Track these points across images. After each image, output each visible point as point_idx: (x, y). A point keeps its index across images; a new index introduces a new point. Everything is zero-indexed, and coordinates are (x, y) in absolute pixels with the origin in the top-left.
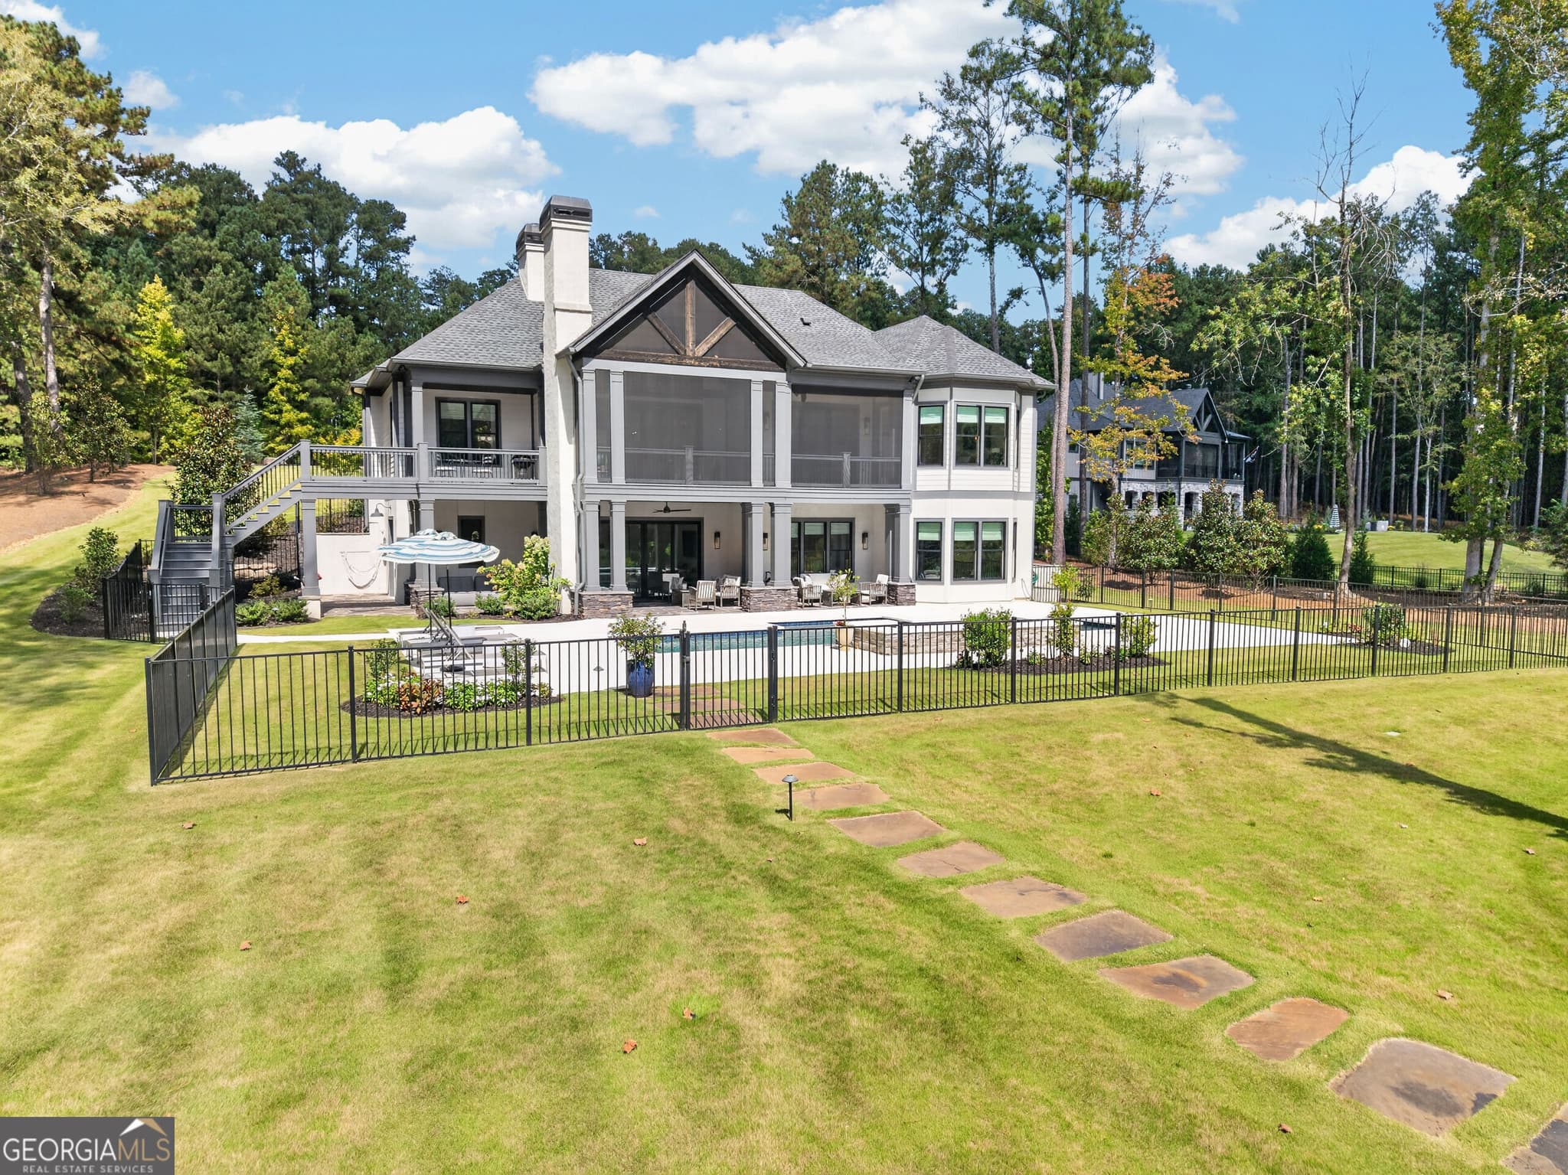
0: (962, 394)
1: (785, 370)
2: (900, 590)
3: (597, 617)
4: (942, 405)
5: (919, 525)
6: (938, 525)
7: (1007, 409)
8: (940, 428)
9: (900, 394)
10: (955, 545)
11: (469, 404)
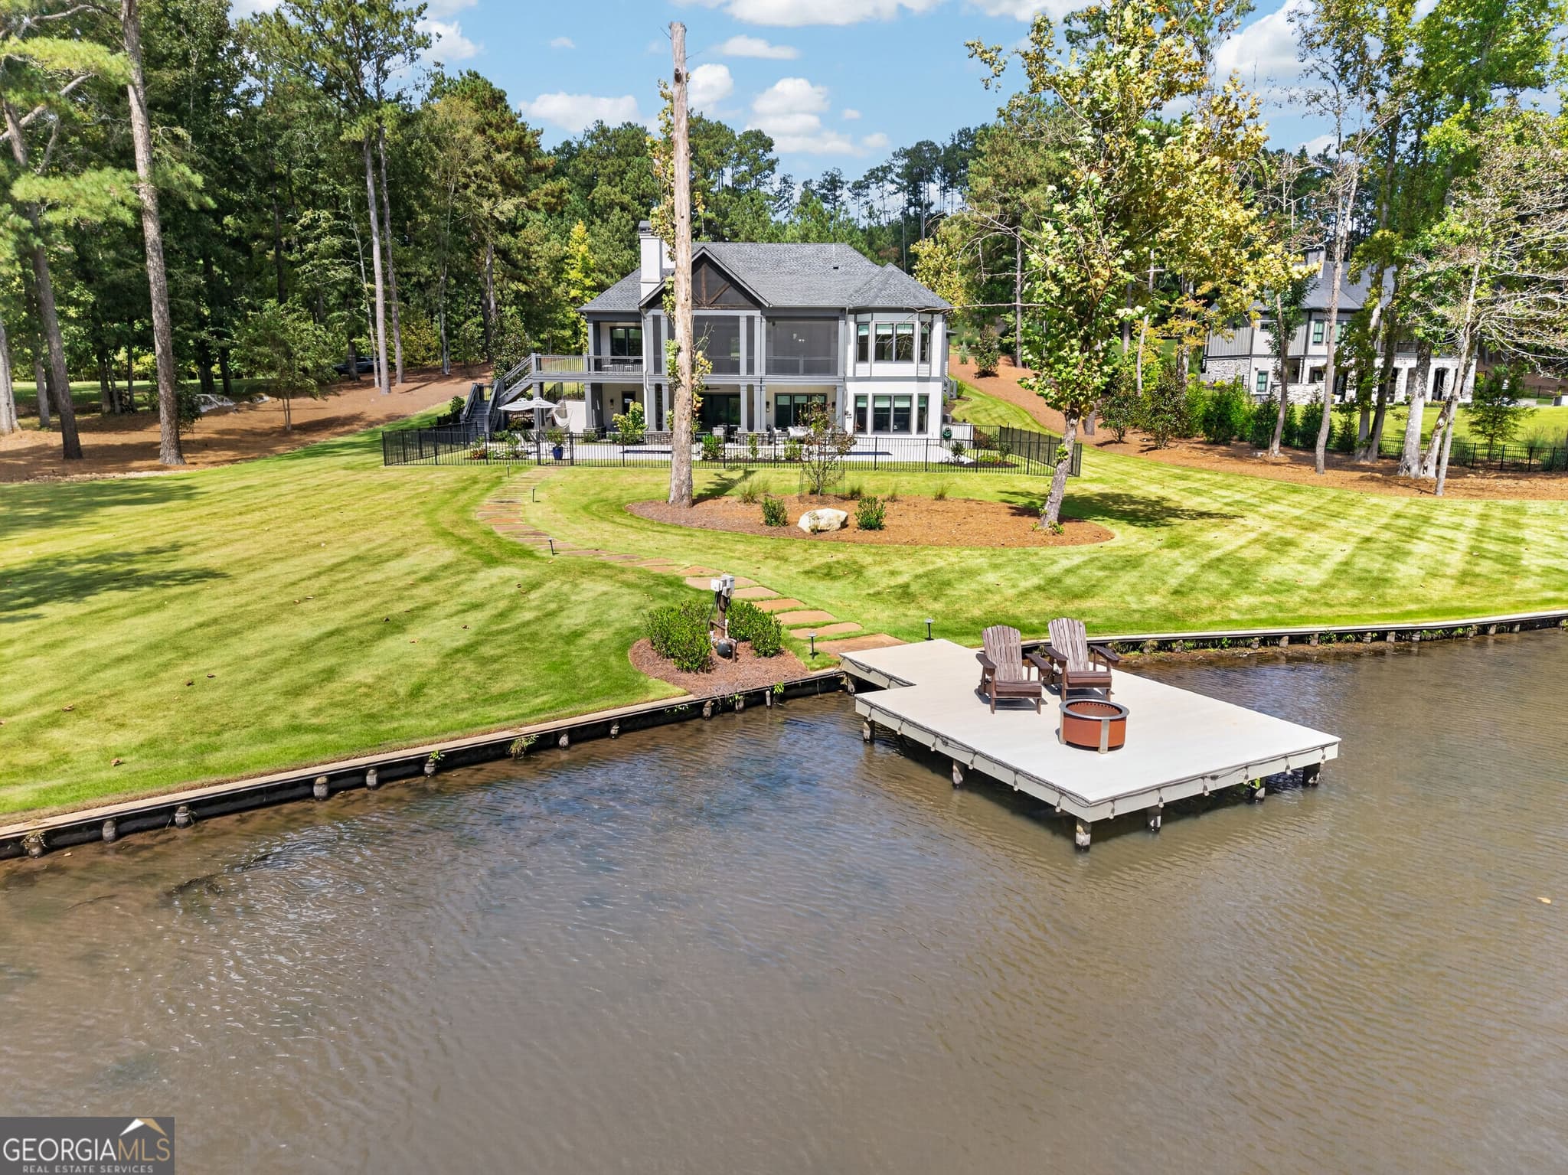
0: (879, 317)
1: (760, 309)
4: (868, 324)
5: (856, 398)
6: (866, 397)
7: (913, 325)
8: (867, 338)
9: (837, 319)
10: (876, 410)
11: (627, 329)
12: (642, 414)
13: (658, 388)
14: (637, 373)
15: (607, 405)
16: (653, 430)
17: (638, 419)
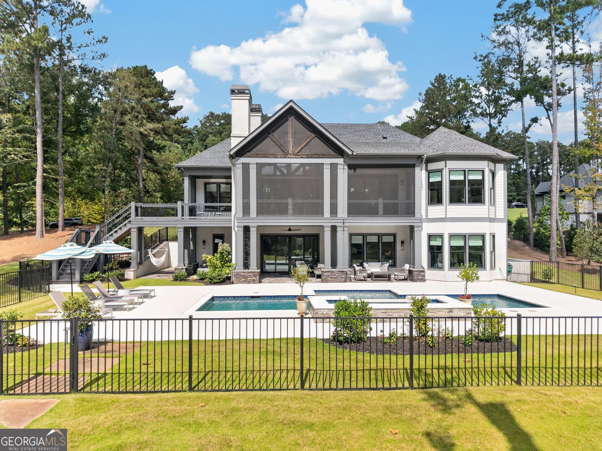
0: (452, 164)
1: (343, 157)
2: (415, 274)
3: (241, 283)
4: (441, 171)
5: (430, 237)
6: (441, 236)
7: (483, 171)
8: (440, 183)
9: (413, 166)
10: (452, 248)
11: (219, 185)
12: (230, 253)
13: (247, 230)
14: (228, 217)
15: (200, 245)
16: (240, 269)
17: (225, 259)
